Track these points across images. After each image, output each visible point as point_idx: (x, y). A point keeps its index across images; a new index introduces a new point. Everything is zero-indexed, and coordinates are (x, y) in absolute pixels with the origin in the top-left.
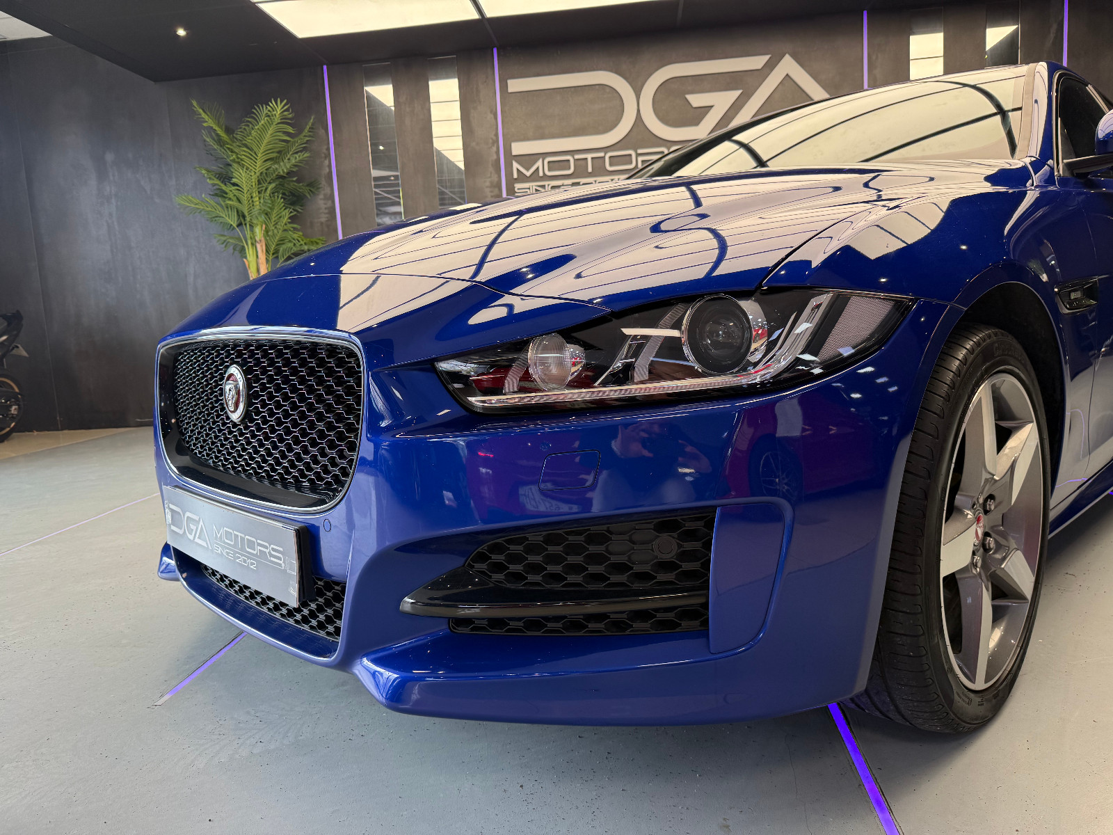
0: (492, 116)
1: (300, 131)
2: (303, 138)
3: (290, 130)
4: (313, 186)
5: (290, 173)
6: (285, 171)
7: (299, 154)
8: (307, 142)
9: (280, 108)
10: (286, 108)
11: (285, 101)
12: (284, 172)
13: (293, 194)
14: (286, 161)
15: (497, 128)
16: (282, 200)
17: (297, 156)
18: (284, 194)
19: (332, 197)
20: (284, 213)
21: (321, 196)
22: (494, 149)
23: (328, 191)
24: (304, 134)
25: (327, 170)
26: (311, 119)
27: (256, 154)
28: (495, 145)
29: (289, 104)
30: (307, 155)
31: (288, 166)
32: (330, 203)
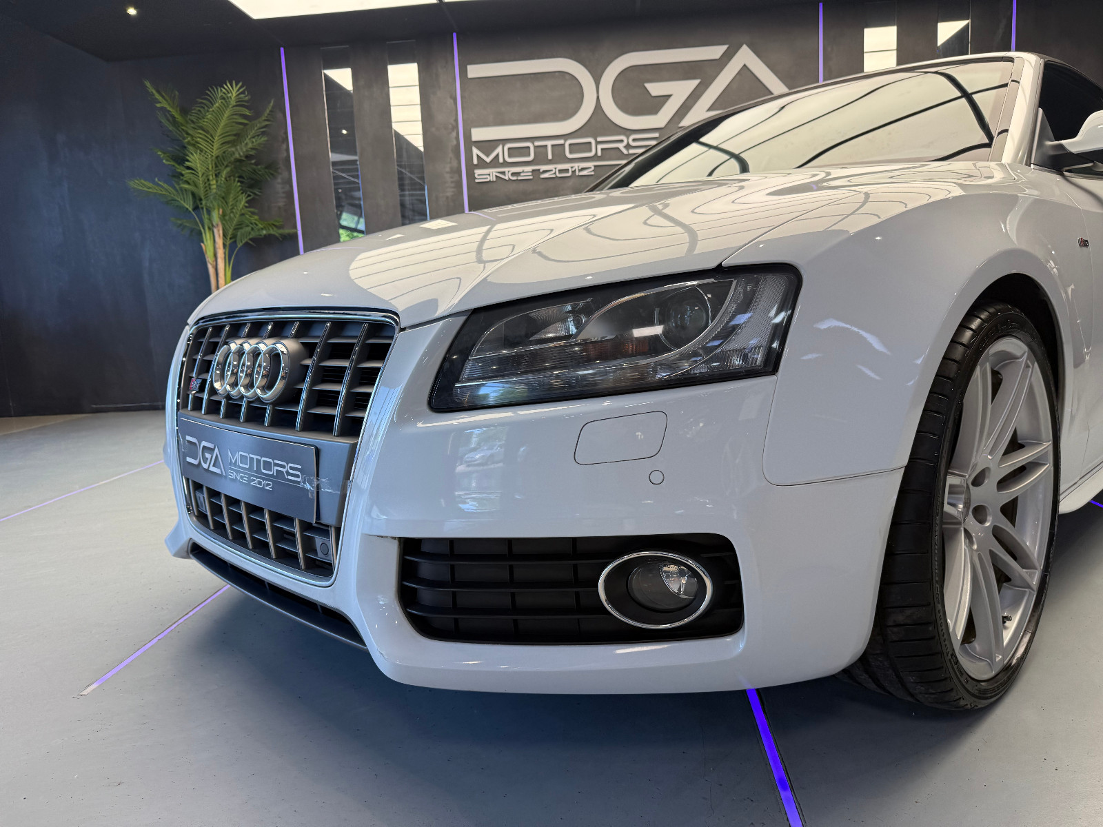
0: (452, 101)
1: (257, 115)
2: (260, 123)
3: (247, 113)
4: (272, 168)
5: (248, 157)
6: (241, 154)
7: (258, 137)
8: (265, 126)
9: (235, 90)
10: (241, 90)
11: (240, 84)
12: (241, 156)
13: (249, 177)
14: (243, 144)
15: (457, 114)
16: (239, 184)
17: (255, 140)
18: (240, 177)
19: (289, 182)
20: (240, 197)
21: (279, 180)
22: (454, 134)
23: (285, 174)
24: (263, 118)
25: (285, 154)
26: (270, 102)
27: (212, 136)
28: (455, 132)
29: (244, 88)
30: (264, 139)
31: (244, 150)
32: (287, 187)
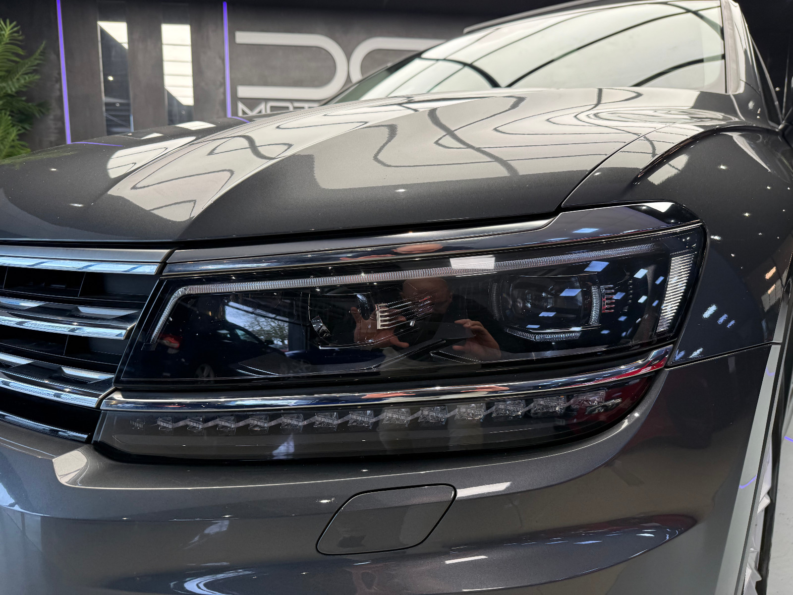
0: (220, 61)
1: (30, 53)
2: (34, 60)
3: (21, 52)
4: (43, 106)
5: (19, 93)
6: (14, 90)
7: (30, 75)
8: (38, 65)
9: (9, 28)
10: (15, 29)
11: (15, 23)
12: (12, 91)
13: (21, 112)
14: (15, 80)
15: (225, 74)
16: (10, 118)
17: (27, 77)
18: (12, 111)
19: (62, 119)
20: (11, 130)
21: (51, 117)
22: (222, 90)
23: (58, 112)
24: (34, 57)
25: (58, 93)
26: (42, 43)
28: (223, 88)
29: (19, 27)
30: (37, 77)
31: (17, 86)
32: (59, 124)
